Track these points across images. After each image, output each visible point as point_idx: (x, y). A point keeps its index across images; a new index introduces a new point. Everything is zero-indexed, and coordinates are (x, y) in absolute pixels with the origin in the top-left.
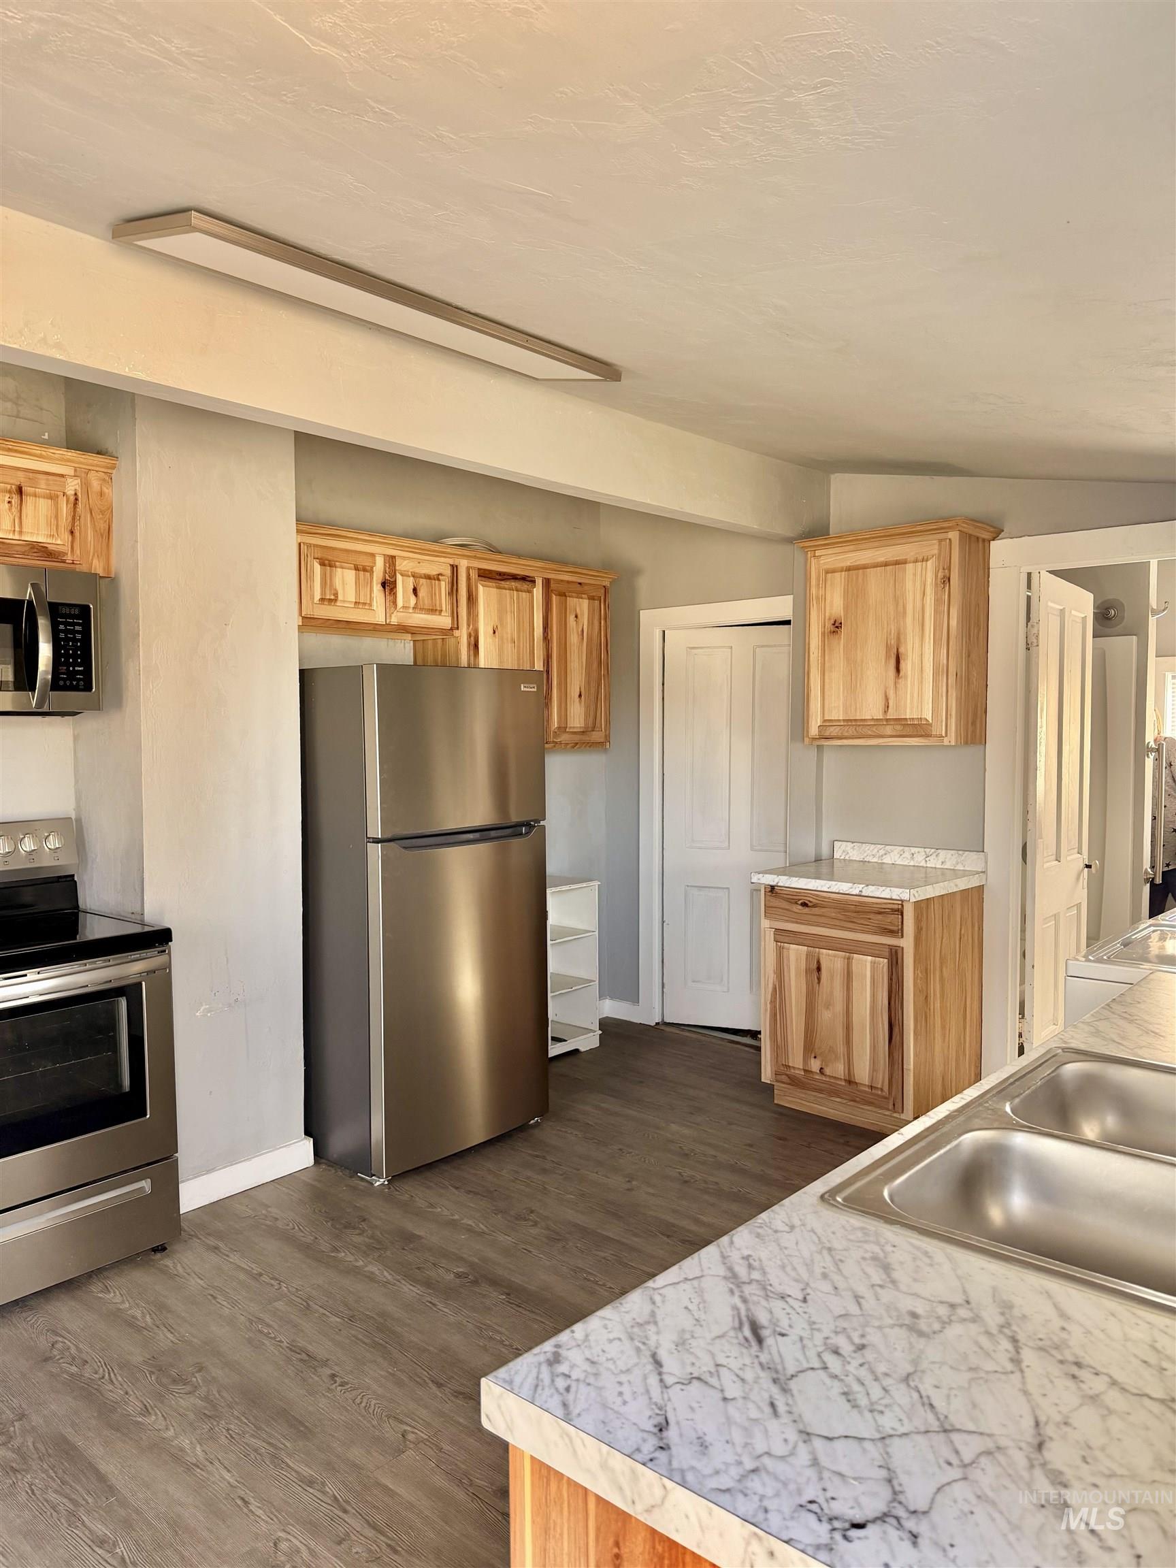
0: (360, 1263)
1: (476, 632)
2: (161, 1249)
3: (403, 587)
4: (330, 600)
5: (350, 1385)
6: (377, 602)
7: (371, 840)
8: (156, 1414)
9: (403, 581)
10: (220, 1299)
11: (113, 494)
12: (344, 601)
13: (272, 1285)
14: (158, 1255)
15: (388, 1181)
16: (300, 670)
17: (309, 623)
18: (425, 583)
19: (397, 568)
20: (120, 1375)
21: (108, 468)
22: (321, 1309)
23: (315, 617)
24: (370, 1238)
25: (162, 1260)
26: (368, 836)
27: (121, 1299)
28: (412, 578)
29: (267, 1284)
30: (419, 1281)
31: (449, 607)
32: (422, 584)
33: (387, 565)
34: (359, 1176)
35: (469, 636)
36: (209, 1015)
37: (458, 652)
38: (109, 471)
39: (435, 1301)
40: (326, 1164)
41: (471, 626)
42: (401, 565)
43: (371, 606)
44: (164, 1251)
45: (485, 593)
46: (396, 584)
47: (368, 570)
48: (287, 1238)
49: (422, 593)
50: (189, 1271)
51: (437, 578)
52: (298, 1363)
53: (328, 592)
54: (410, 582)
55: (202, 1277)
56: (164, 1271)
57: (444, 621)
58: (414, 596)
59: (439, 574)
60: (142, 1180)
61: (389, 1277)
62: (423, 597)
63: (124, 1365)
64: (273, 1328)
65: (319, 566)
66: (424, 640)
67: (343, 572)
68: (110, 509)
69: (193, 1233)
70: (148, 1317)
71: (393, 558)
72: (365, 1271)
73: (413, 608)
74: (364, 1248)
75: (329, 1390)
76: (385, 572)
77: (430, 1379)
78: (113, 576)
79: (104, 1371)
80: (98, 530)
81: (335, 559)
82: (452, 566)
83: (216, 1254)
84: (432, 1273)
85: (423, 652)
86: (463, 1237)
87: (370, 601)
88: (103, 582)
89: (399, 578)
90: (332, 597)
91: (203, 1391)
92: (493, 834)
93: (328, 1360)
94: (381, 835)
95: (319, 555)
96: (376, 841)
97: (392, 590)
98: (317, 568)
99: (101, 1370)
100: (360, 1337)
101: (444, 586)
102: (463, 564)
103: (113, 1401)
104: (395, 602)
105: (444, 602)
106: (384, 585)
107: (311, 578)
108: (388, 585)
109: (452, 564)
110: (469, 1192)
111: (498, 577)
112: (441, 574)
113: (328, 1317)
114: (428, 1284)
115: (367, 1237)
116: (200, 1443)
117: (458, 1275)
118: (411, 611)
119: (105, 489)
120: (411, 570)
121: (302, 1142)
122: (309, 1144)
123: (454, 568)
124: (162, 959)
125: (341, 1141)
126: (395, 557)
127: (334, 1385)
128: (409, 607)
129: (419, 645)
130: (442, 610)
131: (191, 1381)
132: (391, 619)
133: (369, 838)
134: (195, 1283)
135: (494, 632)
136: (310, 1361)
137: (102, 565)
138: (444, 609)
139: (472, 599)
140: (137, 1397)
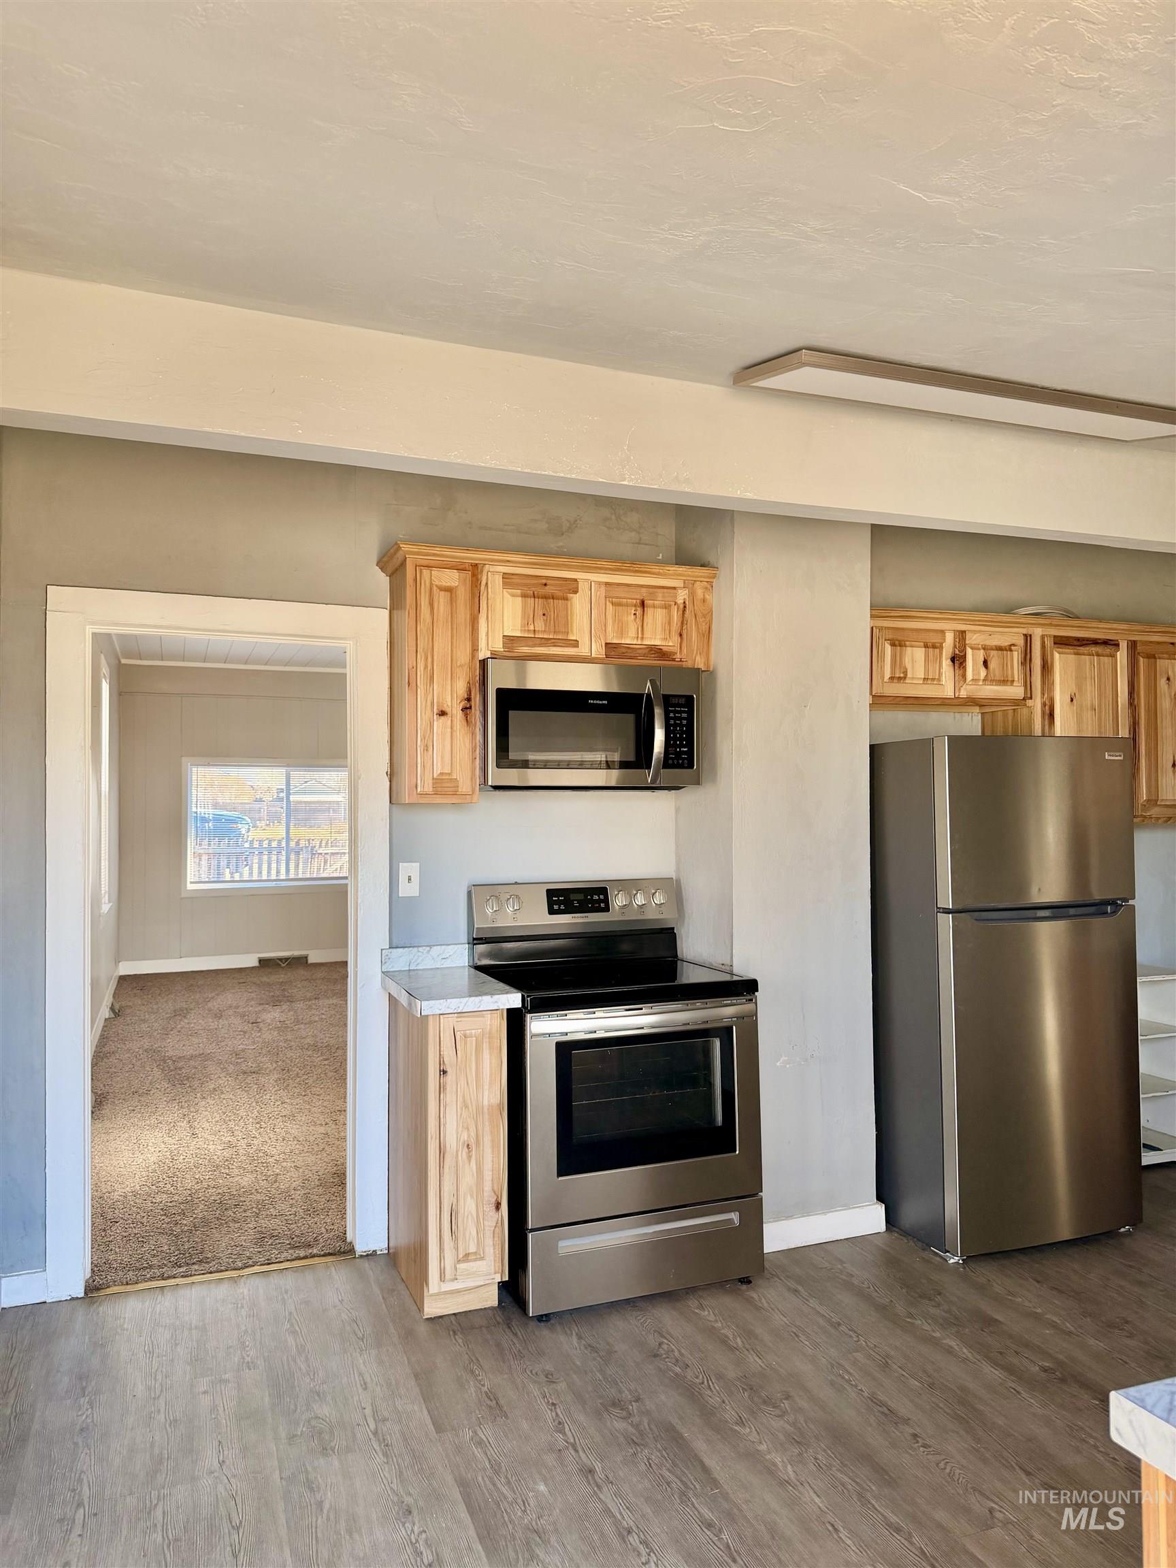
0: (937, 1335)
1: (1052, 700)
2: (746, 1281)
3: (973, 660)
4: (900, 678)
5: (932, 1449)
6: (945, 677)
7: (941, 910)
8: (750, 1428)
9: (973, 655)
10: (803, 1338)
11: (713, 599)
12: (913, 678)
13: (851, 1336)
14: (744, 1287)
15: (963, 1260)
16: (870, 745)
17: (879, 702)
18: (995, 655)
19: (967, 642)
20: (718, 1385)
21: (711, 578)
22: (900, 1370)
23: (884, 695)
24: (946, 1312)
25: (748, 1291)
26: (939, 906)
27: (714, 1318)
28: (982, 651)
29: (846, 1334)
30: (1000, 1365)
31: (1022, 676)
32: (993, 656)
33: (957, 640)
34: (932, 1250)
35: (1044, 705)
36: (788, 1066)
37: (1030, 722)
38: (711, 580)
39: (1019, 1389)
40: (898, 1233)
41: (1046, 695)
42: (971, 639)
43: (940, 681)
44: (749, 1284)
45: (1060, 660)
46: (965, 657)
47: (937, 647)
48: (861, 1294)
49: (993, 664)
50: (773, 1306)
51: (1009, 648)
52: (880, 1415)
53: (897, 671)
54: (981, 655)
55: (786, 1315)
56: (750, 1301)
57: (1017, 691)
58: (984, 668)
59: (1011, 645)
60: (731, 1212)
61: (969, 1355)
62: (994, 670)
63: (720, 1377)
64: (854, 1376)
65: (889, 647)
66: (992, 712)
67: (912, 650)
68: (710, 613)
69: (774, 1273)
70: (738, 1339)
71: (963, 633)
72: (943, 1343)
73: (984, 680)
74: (941, 1321)
75: (911, 1448)
76: (955, 646)
77: (1017, 1464)
78: (711, 670)
79: (703, 1378)
80: (701, 631)
81: (906, 639)
82: (1025, 635)
83: (796, 1296)
84: (1015, 1360)
85: (993, 725)
86: (1048, 1332)
87: (939, 676)
88: (704, 675)
89: (969, 652)
90: (902, 675)
91: (791, 1418)
92: (1072, 911)
93: (909, 1419)
94: (952, 906)
95: (890, 637)
96: (947, 911)
97: (961, 664)
98: (888, 648)
99: (701, 1376)
100: (941, 1405)
101: (1016, 656)
102: (1037, 632)
103: (712, 1406)
104: (964, 676)
105: (1016, 671)
106: (953, 660)
107: (882, 657)
108: (958, 660)
109: (1025, 633)
110: (1053, 1288)
111: (1076, 643)
112: (1014, 645)
113: (907, 1378)
114: (1010, 1370)
115: (944, 1310)
116: (791, 1465)
117: (1045, 1370)
118: (981, 683)
119: (707, 597)
120: (982, 643)
121: (873, 1207)
122: (880, 1209)
123: (1028, 638)
124: (750, 1006)
125: (913, 1212)
126: (965, 631)
127: (917, 1445)
128: (979, 680)
129: (988, 717)
130: (1014, 681)
131: (780, 1406)
132: (959, 692)
133: (939, 908)
134: (778, 1319)
135: (1072, 700)
136: (890, 1416)
137: (703, 660)
138: (1016, 679)
139: (1046, 668)
140: (733, 1408)
